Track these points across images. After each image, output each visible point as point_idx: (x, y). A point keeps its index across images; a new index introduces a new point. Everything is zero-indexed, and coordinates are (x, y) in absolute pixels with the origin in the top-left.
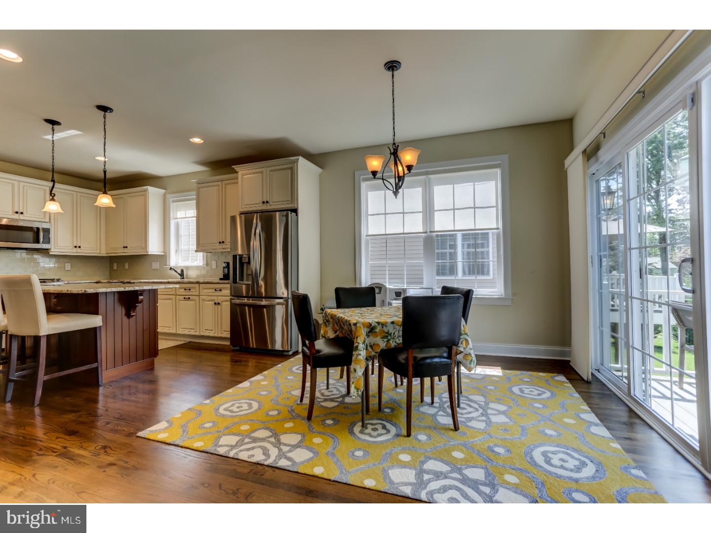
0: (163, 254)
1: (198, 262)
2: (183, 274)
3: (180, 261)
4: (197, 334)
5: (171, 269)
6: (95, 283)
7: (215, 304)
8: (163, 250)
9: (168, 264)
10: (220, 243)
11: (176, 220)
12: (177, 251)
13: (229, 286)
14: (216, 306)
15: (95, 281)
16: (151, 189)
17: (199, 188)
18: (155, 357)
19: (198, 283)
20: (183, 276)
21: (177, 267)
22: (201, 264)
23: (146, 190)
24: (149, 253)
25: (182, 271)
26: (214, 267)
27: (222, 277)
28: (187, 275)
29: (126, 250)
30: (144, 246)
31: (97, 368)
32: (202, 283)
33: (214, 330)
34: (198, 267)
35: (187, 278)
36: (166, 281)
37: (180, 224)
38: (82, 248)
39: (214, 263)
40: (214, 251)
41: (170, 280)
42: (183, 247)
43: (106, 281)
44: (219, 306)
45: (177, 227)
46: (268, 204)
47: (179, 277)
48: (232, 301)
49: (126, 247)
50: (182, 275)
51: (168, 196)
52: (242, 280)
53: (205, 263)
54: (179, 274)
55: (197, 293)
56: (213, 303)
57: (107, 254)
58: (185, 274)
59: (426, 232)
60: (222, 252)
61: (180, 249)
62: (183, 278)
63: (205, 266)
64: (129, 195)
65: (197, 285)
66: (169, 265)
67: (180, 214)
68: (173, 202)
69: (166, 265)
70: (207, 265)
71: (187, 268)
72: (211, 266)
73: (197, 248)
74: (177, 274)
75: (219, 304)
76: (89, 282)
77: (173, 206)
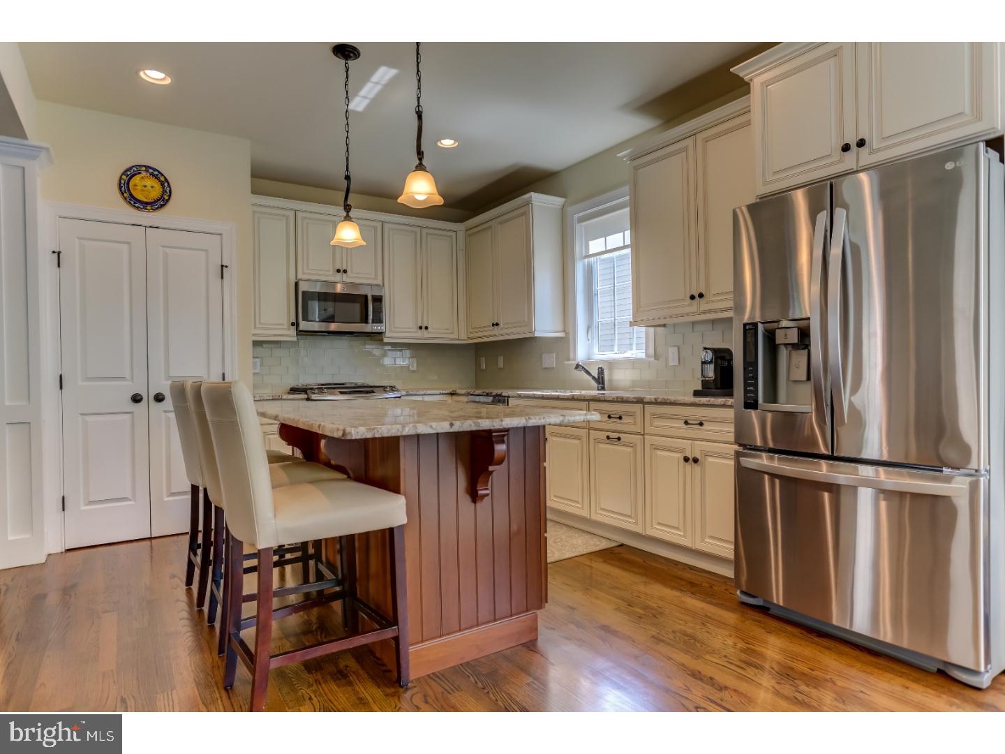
0: (561, 335)
1: (634, 351)
2: (603, 378)
3: (596, 350)
4: (638, 529)
5: (578, 366)
6: (447, 394)
7: (686, 459)
8: (561, 328)
9: (571, 356)
10: (692, 297)
11: (586, 260)
12: (589, 328)
13: (730, 414)
14: (688, 466)
15: (449, 392)
16: (537, 199)
17: (636, 168)
18: (540, 607)
19: (640, 401)
20: (603, 383)
21: (589, 364)
22: (643, 356)
23: (528, 203)
24: (537, 334)
25: (601, 371)
26: (673, 361)
27: (700, 388)
28: (611, 381)
29: (496, 331)
30: (526, 320)
31: (396, 639)
32: (650, 403)
33: (681, 527)
34: (633, 363)
35: (612, 389)
36: (568, 394)
37: (594, 267)
38: (430, 329)
39: (672, 353)
40: (675, 320)
41: (577, 393)
42: (602, 317)
43: (464, 391)
44: (697, 468)
45: (589, 273)
46: (864, 151)
47: (594, 384)
48: (742, 459)
49: (497, 324)
50: (600, 380)
51: (570, 209)
52: (775, 401)
53: (651, 351)
54: (594, 378)
55: (638, 429)
56: (680, 456)
57: (469, 339)
58: (606, 378)
60: (694, 323)
61: (595, 324)
62: (603, 388)
63: (652, 359)
64: (499, 220)
65: (637, 408)
66: (575, 359)
67: (596, 246)
68: (581, 220)
69: (569, 360)
70: (656, 356)
71: (612, 364)
72: (667, 360)
73: (634, 317)
74: (590, 378)
75: (696, 461)
76: (438, 392)
77: (580, 229)
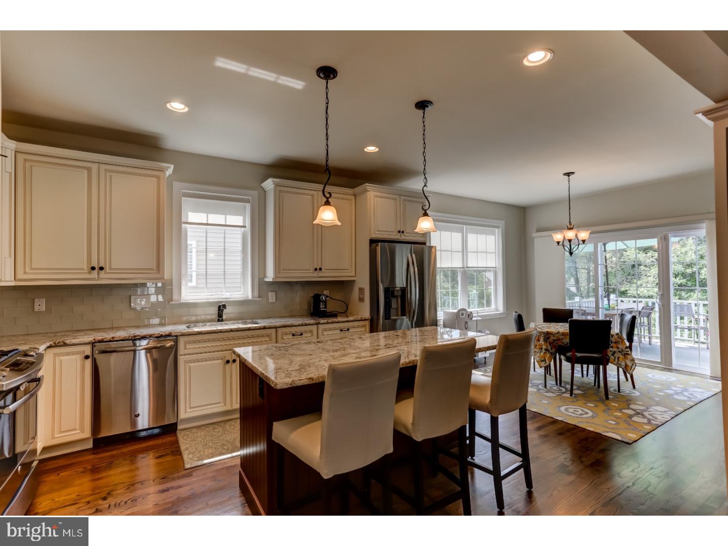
9: (175, 298)
26: (272, 300)
32: (322, 324)
46: (403, 234)
51: (176, 184)
53: (257, 294)
59: (464, 268)
65: (315, 326)
66: (178, 300)
68: (186, 195)
69: (172, 300)
70: (260, 297)
72: (267, 299)
